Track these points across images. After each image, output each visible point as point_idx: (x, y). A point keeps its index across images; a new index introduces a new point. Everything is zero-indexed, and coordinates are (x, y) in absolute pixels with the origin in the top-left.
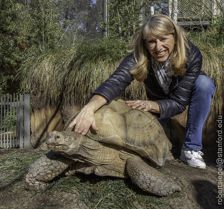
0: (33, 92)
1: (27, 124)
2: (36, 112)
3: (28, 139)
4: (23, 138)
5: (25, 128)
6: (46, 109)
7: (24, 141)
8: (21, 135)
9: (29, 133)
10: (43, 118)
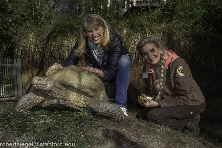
0: (23, 57)
1: (19, 80)
2: (25, 71)
3: (21, 91)
4: (17, 90)
5: (18, 83)
6: (32, 70)
7: (17, 92)
8: (15, 87)
9: (21, 86)
10: (30, 76)
